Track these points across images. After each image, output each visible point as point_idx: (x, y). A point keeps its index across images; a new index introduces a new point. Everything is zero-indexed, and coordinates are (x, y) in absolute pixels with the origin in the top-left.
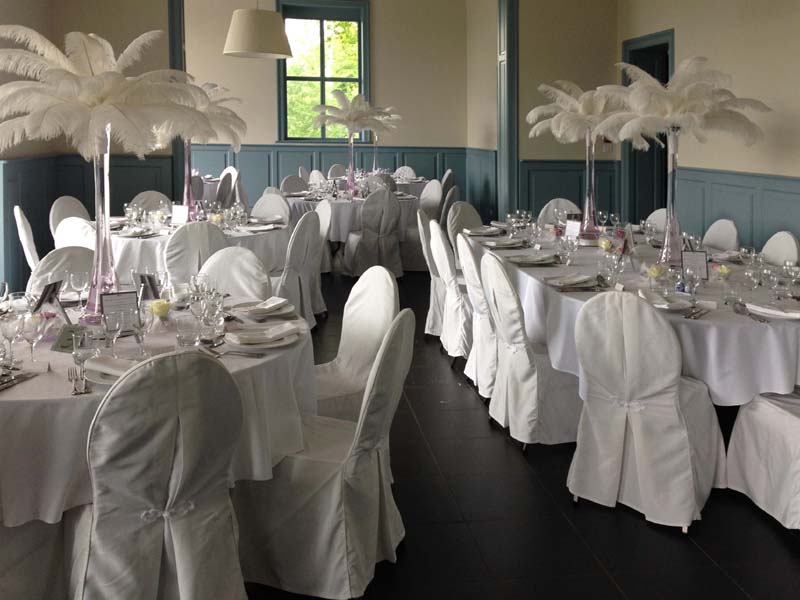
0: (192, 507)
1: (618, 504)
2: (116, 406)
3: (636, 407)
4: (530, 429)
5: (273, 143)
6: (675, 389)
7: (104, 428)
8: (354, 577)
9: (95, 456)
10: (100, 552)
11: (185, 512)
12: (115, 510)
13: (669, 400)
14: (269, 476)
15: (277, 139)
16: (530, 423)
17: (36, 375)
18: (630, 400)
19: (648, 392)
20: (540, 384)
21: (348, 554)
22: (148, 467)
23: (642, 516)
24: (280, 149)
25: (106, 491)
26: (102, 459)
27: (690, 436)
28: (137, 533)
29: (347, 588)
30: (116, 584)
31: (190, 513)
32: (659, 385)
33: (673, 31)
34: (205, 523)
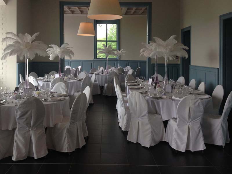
0: (36, 129)
1: (137, 142)
2: (20, 106)
3: (140, 119)
4: (125, 127)
5: (93, 59)
6: (147, 114)
7: (18, 111)
8: (68, 148)
9: (17, 116)
10: (18, 136)
11: (34, 130)
12: (21, 127)
13: (146, 118)
14: (53, 126)
15: (94, 58)
16: (125, 126)
17: (10, 103)
18: (139, 118)
19: (142, 116)
20: (127, 116)
21: (67, 143)
22: (26, 120)
23: (141, 144)
24: (94, 61)
25: (19, 124)
26: (18, 117)
27: (151, 126)
28: (25, 133)
29: (67, 150)
30: (21, 142)
31: (35, 130)
32: (144, 114)
33: (191, 26)
34: (38, 132)
